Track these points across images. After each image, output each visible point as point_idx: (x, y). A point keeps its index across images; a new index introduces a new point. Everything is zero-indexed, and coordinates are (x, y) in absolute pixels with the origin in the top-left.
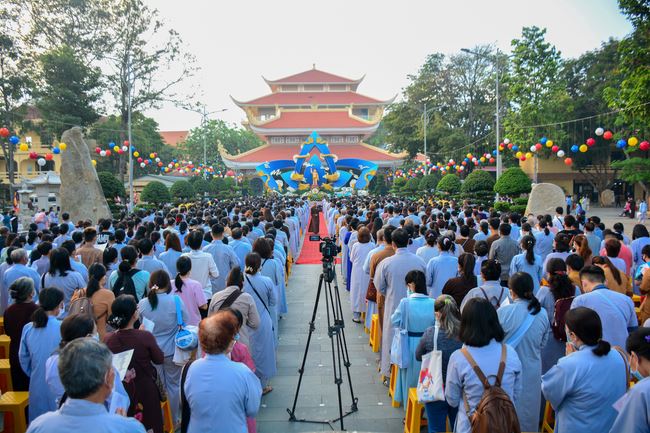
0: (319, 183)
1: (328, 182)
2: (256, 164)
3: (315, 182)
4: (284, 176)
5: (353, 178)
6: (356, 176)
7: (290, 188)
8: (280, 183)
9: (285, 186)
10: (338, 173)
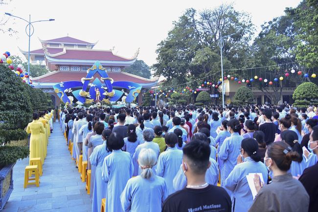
0: (101, 98)
1: (107, 97)
2: (53, 84)
3: (98, 98)
4: (74, 93)
5: (124, 95)
6: (126, 94)
7: (78, 102)
8: (71, 98)
9: (75, 100)
10: (114, 91)
